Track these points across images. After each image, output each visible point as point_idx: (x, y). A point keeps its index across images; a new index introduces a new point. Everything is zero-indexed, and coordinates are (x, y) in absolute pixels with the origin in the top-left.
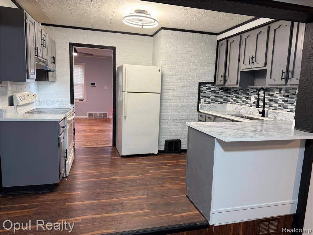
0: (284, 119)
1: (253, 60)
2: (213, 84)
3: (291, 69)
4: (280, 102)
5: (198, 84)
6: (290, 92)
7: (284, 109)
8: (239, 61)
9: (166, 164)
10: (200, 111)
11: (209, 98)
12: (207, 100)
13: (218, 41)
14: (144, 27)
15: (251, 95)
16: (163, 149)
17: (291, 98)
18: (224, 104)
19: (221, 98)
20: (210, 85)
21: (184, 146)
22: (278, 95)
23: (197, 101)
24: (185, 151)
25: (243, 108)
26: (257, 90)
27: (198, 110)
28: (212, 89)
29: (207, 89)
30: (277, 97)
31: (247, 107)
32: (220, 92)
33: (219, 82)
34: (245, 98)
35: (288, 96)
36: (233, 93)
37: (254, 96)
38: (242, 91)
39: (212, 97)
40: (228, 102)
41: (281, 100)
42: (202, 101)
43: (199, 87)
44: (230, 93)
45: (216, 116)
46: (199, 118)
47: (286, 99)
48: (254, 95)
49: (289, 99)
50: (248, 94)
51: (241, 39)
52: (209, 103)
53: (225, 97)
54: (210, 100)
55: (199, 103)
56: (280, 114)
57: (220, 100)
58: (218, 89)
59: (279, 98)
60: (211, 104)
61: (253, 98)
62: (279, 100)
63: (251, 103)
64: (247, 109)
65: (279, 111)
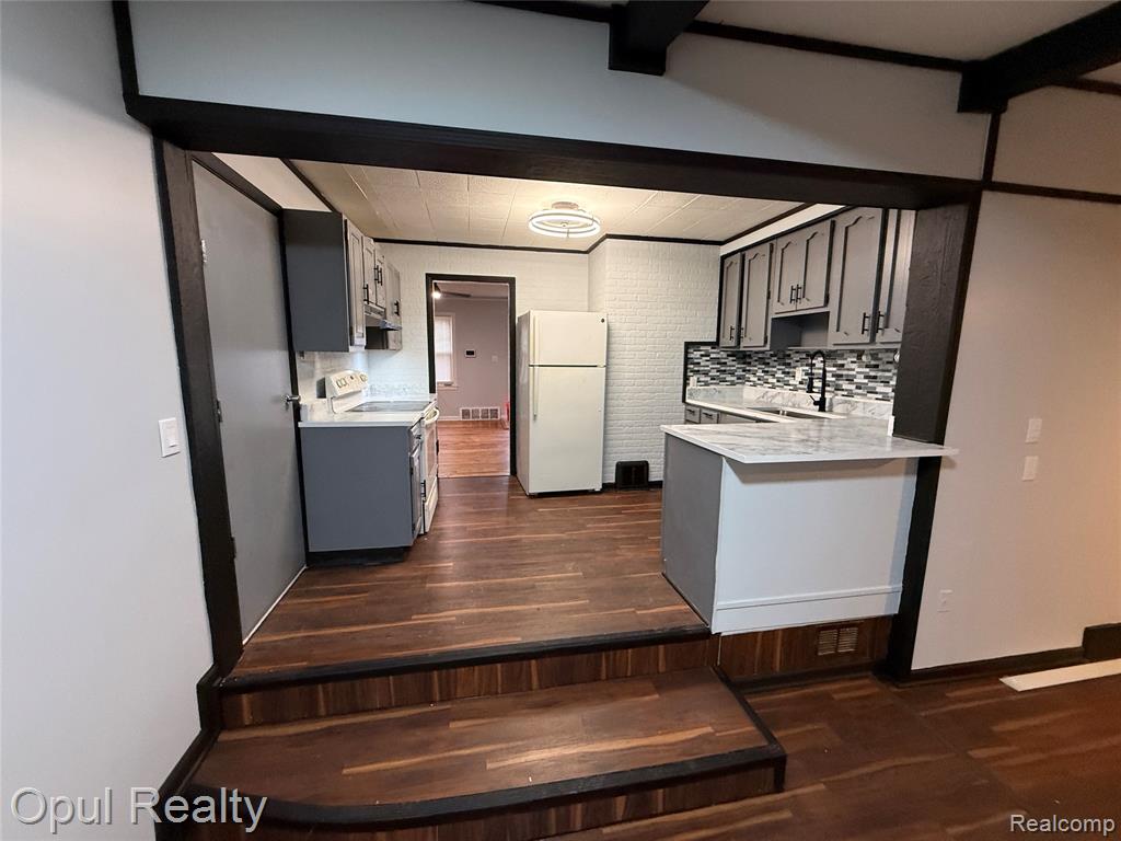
0: (869, 415)
1: (799, 293)
2: (715, 345)
3: (883, 309)
4: (860, 379)
5: (683, 346)
6: (881, 359)
7: (869, 395)
8: (769, 297)
9: (618, 511)
10: (688, 401)
11: (706, 374)
12: (703, 378)
13: (723, 258)
14: (570, 235)
15: (795, 367)
16: (613, 481)
17: (884, 371)
18: (738, 386)
19: (732, 374)
20: (709, 348)
21: (656, 474)
22: (853, 366)
23: (681, 381)
24: (659, 484)
25: (779, 393)
26: (808, 355)
27: (684, 400)
28: (712, 356)
29: (702, 356)
30: (853, 370)
31: (786, 391)
32: (729, 361)
33: (727, 341)
34: (783, 373)
35: (877, 366)
36: (756, 363)
37: (801, 369)
38: (776, 359)
39: (714, 373)
40: (747, 383)
41: (862, 376)
42: (693, 380)
43: (686, 353)
44: (750, 363)
45: (722, 412)
46: (685, 415)
47: (872, 374)
48: (802, 365)
49: (879, 374)
50: (789, 364)
51: (771, 252)
52: (707, 384)
53: (740, 373)
54: (709, 379)
55: (685, 384)
56: (860, 406)
57: (729, 378)
58: (725, 356)
59: (858, 371)
60: (712, 387)
61: (800, 374)
62: (858, 376)
63: (794, 383)
64: (786, 395)
65: (857, 398)
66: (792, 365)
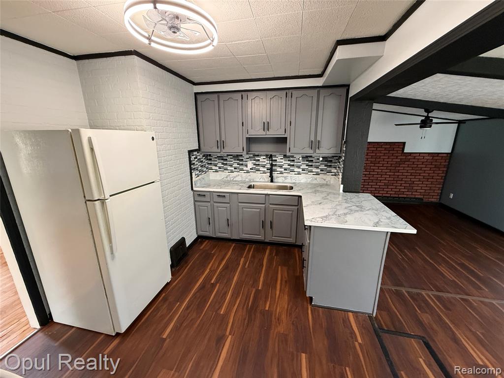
0: (294, 181)
2: (198, 150)
3: (319, 138)
4: (286, 166)
5: (188, 154)
7: (291, 173)
8: (242, 125)
10: (194, 189)
11: (197, 169)
13: (196, 94)
15: (246, 162)
18: (207, 173)
19: (205, 167)
20: (197, 153)
22: (282, 160)
23: (190, 177)
25: (239, 175)
26: (253, 155)
27: (192, 189)
28: (198, 157)
31: (242, 174)
36: (216, 159)
37: (251, 162)
38: (232, 157)
39: (200, 168)
40: (210, 170)
42: (194, 175)
43: (190, 158)
46: (194, 198)
47: (292, 164)
48: (251, 160)
49: (295, 164)
50: (242, 160)
51: (242, 99)
52: (198, 175)
53: (207, 165)
54: (198, 172)
55: (191, 179)
56: (289, 178)
57: (204, 169)
58: (202, 157)
59: (285, 163)
60: (200, 177)
61: (250, 164)
62: (285, 165)
63: (247, 169)
64: (243, 176)
65: (285, 175)
66: (244, 160)
